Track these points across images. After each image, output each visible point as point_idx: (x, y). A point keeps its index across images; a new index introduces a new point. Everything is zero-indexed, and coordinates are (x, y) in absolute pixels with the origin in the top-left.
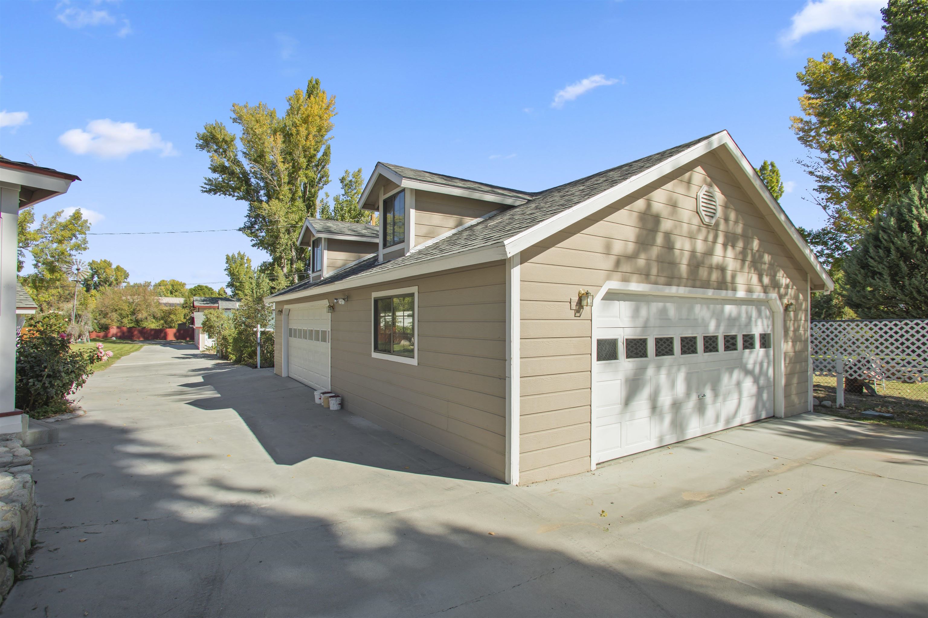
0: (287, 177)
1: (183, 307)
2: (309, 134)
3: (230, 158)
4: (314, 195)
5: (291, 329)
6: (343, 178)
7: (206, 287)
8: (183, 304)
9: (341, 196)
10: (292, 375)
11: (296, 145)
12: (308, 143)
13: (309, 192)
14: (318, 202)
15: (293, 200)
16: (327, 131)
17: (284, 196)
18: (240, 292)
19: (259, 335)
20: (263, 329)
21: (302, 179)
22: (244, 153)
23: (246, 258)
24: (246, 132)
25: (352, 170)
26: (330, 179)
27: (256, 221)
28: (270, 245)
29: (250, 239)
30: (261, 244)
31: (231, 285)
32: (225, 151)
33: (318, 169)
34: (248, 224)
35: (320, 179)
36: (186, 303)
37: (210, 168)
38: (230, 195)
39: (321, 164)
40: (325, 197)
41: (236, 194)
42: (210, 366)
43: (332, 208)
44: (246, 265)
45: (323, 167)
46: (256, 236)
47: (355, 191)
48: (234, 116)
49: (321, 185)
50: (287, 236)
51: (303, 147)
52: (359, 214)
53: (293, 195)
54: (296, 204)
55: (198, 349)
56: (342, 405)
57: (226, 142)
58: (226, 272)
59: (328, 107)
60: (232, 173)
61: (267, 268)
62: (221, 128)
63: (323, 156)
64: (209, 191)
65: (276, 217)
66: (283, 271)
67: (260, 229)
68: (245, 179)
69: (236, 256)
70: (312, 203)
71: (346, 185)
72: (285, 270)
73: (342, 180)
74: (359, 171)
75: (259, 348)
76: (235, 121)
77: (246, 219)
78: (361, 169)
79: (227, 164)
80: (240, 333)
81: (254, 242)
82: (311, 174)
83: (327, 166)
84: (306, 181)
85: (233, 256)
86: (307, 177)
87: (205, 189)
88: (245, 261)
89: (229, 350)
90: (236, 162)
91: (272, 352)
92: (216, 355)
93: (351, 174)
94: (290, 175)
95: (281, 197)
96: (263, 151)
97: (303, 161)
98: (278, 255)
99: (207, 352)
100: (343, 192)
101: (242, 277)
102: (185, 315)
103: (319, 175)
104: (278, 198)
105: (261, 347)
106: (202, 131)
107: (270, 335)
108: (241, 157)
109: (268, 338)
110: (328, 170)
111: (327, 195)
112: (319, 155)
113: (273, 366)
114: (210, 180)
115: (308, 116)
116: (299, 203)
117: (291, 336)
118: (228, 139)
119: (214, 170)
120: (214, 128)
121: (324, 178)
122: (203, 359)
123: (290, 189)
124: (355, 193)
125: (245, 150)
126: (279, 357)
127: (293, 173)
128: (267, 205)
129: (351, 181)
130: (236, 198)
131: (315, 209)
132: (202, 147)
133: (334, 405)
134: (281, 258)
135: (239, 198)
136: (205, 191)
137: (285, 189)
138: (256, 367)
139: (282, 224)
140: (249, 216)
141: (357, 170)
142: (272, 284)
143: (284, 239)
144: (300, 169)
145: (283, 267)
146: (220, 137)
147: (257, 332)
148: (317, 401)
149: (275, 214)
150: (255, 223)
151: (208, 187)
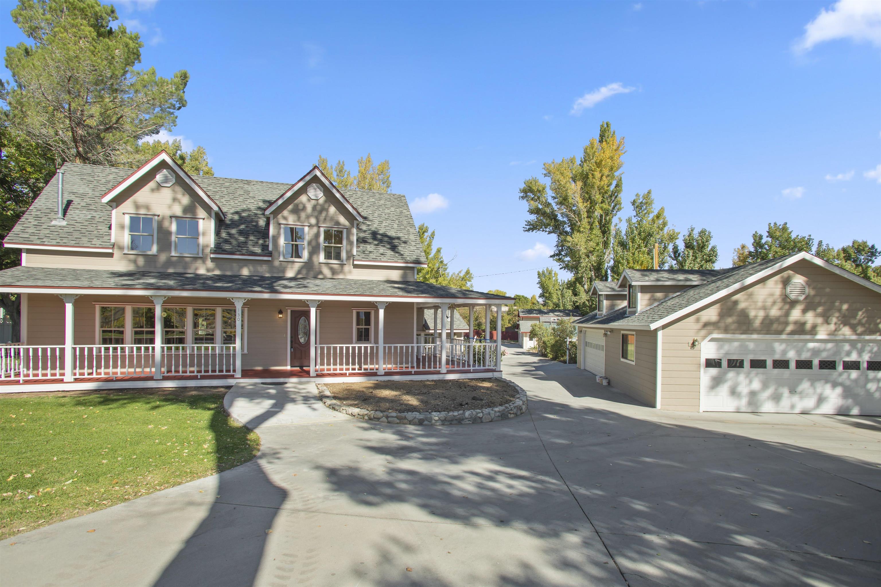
0: (586, 213)
1: (508, 314)
2: (602, 176)
3: (542, 202)
4: (609, 222)
5: (586, 342)
6: (634, 201)
7: (523, 296)
8: (508, 312)
9: (633, 217)
10: (587, 369)
11: (592, 187)
12: (602, 183)
13: (605, 219)
14: (612, 228)
15: (591, 229)
16: (618, 168)
17: (584, 228)
18: (549, 302)
19: (568, 343)
20: (570, 340)
21: (598, 212)
22: (552, 197)
23: (553, 273)
24: (554, 182)
25: (643, 192)
26: (622, 206)
27: (562, 249)
28: (572, 268)
29: (559, 264)
30: (566, 267)
31: (542, 296)
32: (539, 198)
33: (611, 200)
34: (557, 252)
35: (614, 208)
36: (509, 311)
37: (528, 211)
38: (543, 231)
39: (614, 195)
40: (618, 222)
41: (547, 230)
42: (537, 361)
43: (624, 232)
44: (554, 278)
45: (616, 197)
46: (563, 261)
47: (646, 211)
48: (545, 172)
49: (615, 212)
50: (587, 260)
51: (598, 187)
52: (648, 236)
53: (592, 225)
54: (594, 232)
55: (522, 348)
56: (609, 383)
57: (539, 191)
58: (539, 286)
59: (618, 147)
60: (544, 214)
61: (572, 285)
62: (536, 181)
63: (616, 187)
64: (528, 230)
65: (578, 247)
66: (584, 288)
67: (566, 255)
68: (553, 217)
69: (546, 272)
70: (606, 229)
71: (637, 207)
72: (586, 287)
73: (634, 203)
74: (649, 192)
75: (568, 352)
76: (545, 175)
77: (555, 248)
78: (650, 190)
79: (540, 207)
80: (556, 342)
81: (561, 266)
82: (605, 206)
83: (619, 195)
84: (601, 212)
85: (543, 272)
86: (601, 208)
87: (525, 229)
88: (553, 275)
89: (548, 351)
90: (548, 205)
91: (575, 354)
92: (538, 353)
93: (641, 196)
94: (588, 212)
95: (582, 230)
96: (567, 195)
97: (598, 197)
98: (580, 275)
99: (531, 351)
100: (634, 213)
101: (551, 289)
102: (509, 320)
103: (613, 204)
104: (579, 231)
105: (569, 351)
106: (523, 186)
107: (575, 343)
108: (550, 200)
109: (574, 345)
110: (621, 198)
111: (620, 220)
112: (612, 188)
113: (576, 363)
114: (529, 222)
115: (601, 161)
116: (597, 231)
117: (586, 346)
118: (541, 189)
119: (531, 212)
120: (531, 183)
121: (617, 206)
122: (529, 356)
123: (589, 222)
124: (646, 213)
125: (553, 195)
126: (580, 358)
127: (590, 208)
128: (571, 239)
129: (641, 203)
130: (547, 233)
131: (609, 234)
132: (523, 198)
133: (605, 382)
134: (582, 277)
135: (550, 233)
136: (526, 230)
137: (585, 221)
138: (566, 363)
139: (583, 251)
140: (557, 246)
141: (646, 192)
142: (574, 299)
143: (584, 262)
144: (596, 204)
145: (584, 284)
146: (535, 188)
147: (567, 341)
148: (598, 381)
149: (577, 245)
150: (562, 250)
151: (528, 227)
